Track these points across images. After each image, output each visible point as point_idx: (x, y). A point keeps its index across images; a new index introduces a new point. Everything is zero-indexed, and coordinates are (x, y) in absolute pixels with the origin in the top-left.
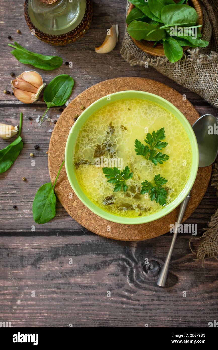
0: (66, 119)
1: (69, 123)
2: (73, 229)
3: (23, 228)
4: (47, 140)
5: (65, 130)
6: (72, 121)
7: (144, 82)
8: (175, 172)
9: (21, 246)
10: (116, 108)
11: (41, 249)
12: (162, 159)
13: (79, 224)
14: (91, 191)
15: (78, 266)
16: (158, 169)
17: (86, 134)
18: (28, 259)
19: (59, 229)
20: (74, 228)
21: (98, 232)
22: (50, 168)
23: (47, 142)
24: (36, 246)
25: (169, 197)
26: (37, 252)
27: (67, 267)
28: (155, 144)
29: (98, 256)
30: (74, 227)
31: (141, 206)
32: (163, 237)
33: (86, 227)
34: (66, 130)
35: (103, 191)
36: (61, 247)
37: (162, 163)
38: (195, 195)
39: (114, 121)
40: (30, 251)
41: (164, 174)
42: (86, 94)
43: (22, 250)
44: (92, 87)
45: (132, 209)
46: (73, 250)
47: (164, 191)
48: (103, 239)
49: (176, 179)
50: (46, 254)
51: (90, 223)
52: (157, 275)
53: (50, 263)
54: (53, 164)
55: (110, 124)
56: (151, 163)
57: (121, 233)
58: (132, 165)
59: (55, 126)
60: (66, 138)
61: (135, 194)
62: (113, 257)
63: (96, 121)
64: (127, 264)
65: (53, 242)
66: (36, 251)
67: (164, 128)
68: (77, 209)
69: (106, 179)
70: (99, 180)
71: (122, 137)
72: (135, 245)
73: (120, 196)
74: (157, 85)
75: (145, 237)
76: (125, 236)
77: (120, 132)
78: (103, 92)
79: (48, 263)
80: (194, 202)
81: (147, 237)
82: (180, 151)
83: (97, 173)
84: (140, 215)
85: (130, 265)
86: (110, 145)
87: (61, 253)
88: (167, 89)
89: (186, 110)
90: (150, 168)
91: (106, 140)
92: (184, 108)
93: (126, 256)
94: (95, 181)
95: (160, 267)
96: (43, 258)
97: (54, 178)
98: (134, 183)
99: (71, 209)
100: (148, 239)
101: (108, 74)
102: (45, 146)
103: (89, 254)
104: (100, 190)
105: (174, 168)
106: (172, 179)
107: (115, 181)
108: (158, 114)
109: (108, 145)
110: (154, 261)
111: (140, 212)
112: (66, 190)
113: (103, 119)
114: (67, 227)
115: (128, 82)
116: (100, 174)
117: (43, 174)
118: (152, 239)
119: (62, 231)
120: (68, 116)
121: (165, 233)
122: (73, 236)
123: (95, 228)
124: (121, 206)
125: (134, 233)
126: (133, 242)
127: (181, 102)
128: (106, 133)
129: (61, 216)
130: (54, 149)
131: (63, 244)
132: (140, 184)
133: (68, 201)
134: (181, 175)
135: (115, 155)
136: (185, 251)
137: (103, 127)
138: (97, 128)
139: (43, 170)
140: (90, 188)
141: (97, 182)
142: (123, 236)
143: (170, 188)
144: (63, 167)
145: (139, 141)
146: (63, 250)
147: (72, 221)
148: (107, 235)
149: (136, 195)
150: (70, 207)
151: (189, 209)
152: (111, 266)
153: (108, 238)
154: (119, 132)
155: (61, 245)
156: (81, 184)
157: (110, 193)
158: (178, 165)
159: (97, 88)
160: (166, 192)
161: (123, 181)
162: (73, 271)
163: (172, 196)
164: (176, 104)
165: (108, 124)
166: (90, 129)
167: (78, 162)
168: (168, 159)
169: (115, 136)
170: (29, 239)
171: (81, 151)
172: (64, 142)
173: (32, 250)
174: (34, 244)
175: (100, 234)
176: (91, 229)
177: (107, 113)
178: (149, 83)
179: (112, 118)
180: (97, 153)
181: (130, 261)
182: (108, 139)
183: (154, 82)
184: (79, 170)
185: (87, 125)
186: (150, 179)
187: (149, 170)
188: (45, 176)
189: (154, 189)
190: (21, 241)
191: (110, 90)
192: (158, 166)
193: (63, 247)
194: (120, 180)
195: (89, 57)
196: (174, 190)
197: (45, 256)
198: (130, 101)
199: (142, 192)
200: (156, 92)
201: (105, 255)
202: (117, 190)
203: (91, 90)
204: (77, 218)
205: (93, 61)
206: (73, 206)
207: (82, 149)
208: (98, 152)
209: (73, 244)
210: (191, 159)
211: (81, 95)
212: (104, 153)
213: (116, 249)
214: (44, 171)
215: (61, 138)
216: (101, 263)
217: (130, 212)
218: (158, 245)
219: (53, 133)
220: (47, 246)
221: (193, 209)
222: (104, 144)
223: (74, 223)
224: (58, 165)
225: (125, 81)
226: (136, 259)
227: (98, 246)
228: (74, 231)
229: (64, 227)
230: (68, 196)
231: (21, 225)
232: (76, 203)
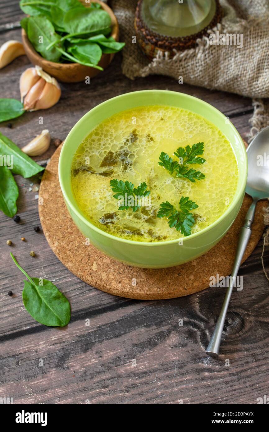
2: (102, 305)
3: (31, 323)
9: (34, 347)
11: (64, 342)
15: (124, 350)
18: (49, 361)
19: (82, 310)
20: (103, 304)
24: (54, 340)
26: (60, 348)
27: (108, 356)
29: (148, 329)
30: (103, 302)
36: (92, 332)
40: (48, 349)
43: (36, 351)
46: (111, 330)
48: (148, 306)
51: (123, 284)
52: (241, 329)
53: (83, 356)
54: (51, 227)
62: (171, 324)
64: (193, 327)
65: (78, 329)
66: (58, 347)
68: (99, 272)
72: (197, 299)
79: (79, 358)
85: (199, 328)
87: (95, 340)
93: (188, 317)
95: (242, 318)
96: (70, 354)
97: (56, 244)
99: (90, 274)
102: (32, 217)
103: (135, 330)
110: (231, 312)
112: (77, 254)
114: (93, 304)
117: (40, 250)
119: (88, 311)
122: (105, 314)
123: (132, 288)
129: (79, 294)
131: (93, 328)
133: (84, 266)
135: (130, 167)
139: (39, 245)
146: (96, 335)
150: (89, 272)
152: (171, 336)
155: (91, 329)
162: (119, 358)
170: (43, 334)
174: (51, 339)
181: (196, 322)
188: (44, 252)
190: (33, 340)
193: (95, 331)
197: (73, 349)
201: (159, 324)
204: (103, 282)
206: (93, 270)
209: (108, 324)
212: (116, 162)
213: (172, 312)
214: (41, 246)
216: (156, 336)
220: (71, 337)
223: (102, 297)
224: (58, 226)
226: (205, 317)
227: (145, 316)
228: (104, 307)
229: (89, 306)
230: (82, 260)
231: (27, 319)
232: (96, 265)
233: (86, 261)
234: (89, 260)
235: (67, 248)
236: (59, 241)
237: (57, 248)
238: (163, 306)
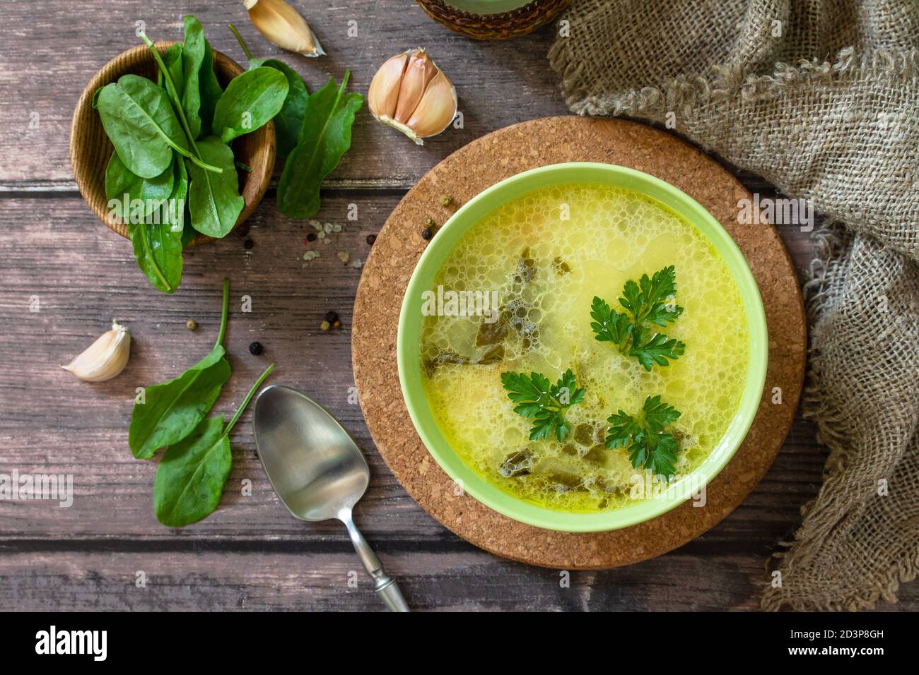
0: (403, 231)
1: (411, 245)
2: (418, 535)
3: (283, 530)
4: (348, 289)
5: (397, 263)
6: (417, 238)
7: (617, 132)
8: (703, 388)
9: (276, 579)
10: (538, 210)
11: (332, 588)
12: (665, 351)
13: (435, 521)
14: (469, 437)
16: (655, 378)
17: (457, 280)
19: (380, 533)
20: (421, 533)
21: (488, 544)
22: (356, 367)
23: (349, 293)
24: (316, 579)
25: (683, 459)
26: (320, 597)
28: (646, 311)
30: (422, 530)
31: (606, 480)
32: (667, 558)
33: (455, 531)
34: (402, 264)
35: (502, 438)
37: (667, 364)
38: (756, 445)
39: (536, 246)
40: (301, 592)
41: (671, 394)
42: (456, 163)
43: (279, 590)
44: (474, 143)
45: (582, 489)
46: (420, 590)
47: (670, 441)
48: (502, 563)
49: (704, 410)
50: (343, 603)
51: (465, 520)
54: (366, 356)
55: (525, 254)
56: (634, 364)
57: (552, 547)
58: (581, 367)
59: (370, 250)
60: (400, 286)
61: (590, 447)
63: (484, 244)
66: (318, 594)
67: (672, 267)
68: (429, 479)
69: (510, 404)
70: (491, 407)
71: (557, 291)
72: (591, 579)
73: (548, 453)
74: (654, 140)
75: (618, 559)
76: (563, 555)
77: (552, 277)
78: (504, 157)
80: (753, 465)
81: (623, 561)
82: (717, 332)
83: (486, 386)
84: (603, 505)
86: (522, 312)
88: (681, 150)
89: (733, 210)
90: (633, 378)
91: (511, 297)
92: (727, 203)
94: (481, 410)
97: (367, 396)
98: (588, 416)
99: (412, 480)
100: (626, 564)
101: (519, 106)
102: (342, 305)
103: (462, 603)
104: (494, 434)
105: (697, 379)
106: (691, 407)
107: (535, 410)
108: (655, 227)
109: (517, 312)
111: (602, 498)
112: (400, 429)
113: (504, 240)
114: (403, 528)
115: (574, 132)
116: (492, 390)
117: (338, 383)
118: (637, 565)
119: (390, 539)
120: (405, 224)
121: (674, 547)
122: (420, 554)
123: (479, 532)
124: (551, 479)
125: (588, 549)
126: (585, 571)
127: (719, 186)
128: (512, 279)
129: (385, 498)
130: (367, 314)
132: (605, 421)
133: (405, 458)
134: (716, 398)
135: (535, 341)
136: (727, 599)
137: (504, 263)
138: (488, 264)
139: (338, 370)
140: (467, 430)
141: (485, 414)
142: (557, 556)
143: (688, 433)
144: (394, 363)
145: (603, 301)
147: (418, 511)
148: (512, 554)
149: (592, 451)
150: (411, 475)
151: (741, 482)
153: (514, 562)
154: (548, 277)
156: (440, 419)
157: (520, 444)
158: (710, 371)
159: (487, 147)
160: (674, 445)
161: (557, 410)
163: (693, 455)
164: (706, 192)
165: (519, 251)
166: (468, 266)
167: (432, 358)
168: (682, 353)
169: (538, 287)
170: (298, 560)
171: (442, 329)
172: (396, 296)
173: (306, 590)
174: (311, 574)
175: (494, 548)
176: (469, 535)
177: (514, 224)
178: (631, 133)
179: (528, 236)
180: (487, 333)
182: (516, 294)
183: (647, 130)
184: (436, 381)
185: (460, 256)
186: (633, 407)
187: (632, 381)
188: (343, 389)
189: (641, 435)
190: (277, 566)
191: (524, 153)
192: (656, 373)
194: (550, 409)
195: (466, 61)
196: (696, 438)
198: (578, 190)
199: (607, 443)
200: (651, 158)
202: (540, 434)
203: (470, 154)
204: (431, 504)
205: (476, 71)
206: (419, 472)
207: (446, 323)
208: (487, 329)
209: (419, 576)
210: (746, 354)
211: (443, 165)
212: (506, 334)
213: (539, 590)
214: (341, 375)
215: (388, 284)
217: (576, 498)
218: (653, 580)
219: (366, 271)
221: (751, 484)
222: (505, 310)
223: (422, 519)
224: (380, 358)
225: (566, 127)
227: (489, 581)
228: (420, 539)
229: (395, 529)
230: (404, 444)
231: (277, 521)
232: (428, 464)
233: (413, 450)
234: (418, 448)
235: (385, 409)
236: (374, 391)
237: (366, 405)
238: (527, 572)
